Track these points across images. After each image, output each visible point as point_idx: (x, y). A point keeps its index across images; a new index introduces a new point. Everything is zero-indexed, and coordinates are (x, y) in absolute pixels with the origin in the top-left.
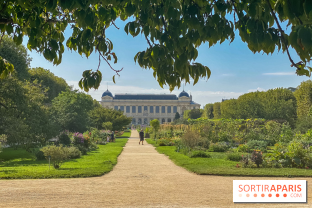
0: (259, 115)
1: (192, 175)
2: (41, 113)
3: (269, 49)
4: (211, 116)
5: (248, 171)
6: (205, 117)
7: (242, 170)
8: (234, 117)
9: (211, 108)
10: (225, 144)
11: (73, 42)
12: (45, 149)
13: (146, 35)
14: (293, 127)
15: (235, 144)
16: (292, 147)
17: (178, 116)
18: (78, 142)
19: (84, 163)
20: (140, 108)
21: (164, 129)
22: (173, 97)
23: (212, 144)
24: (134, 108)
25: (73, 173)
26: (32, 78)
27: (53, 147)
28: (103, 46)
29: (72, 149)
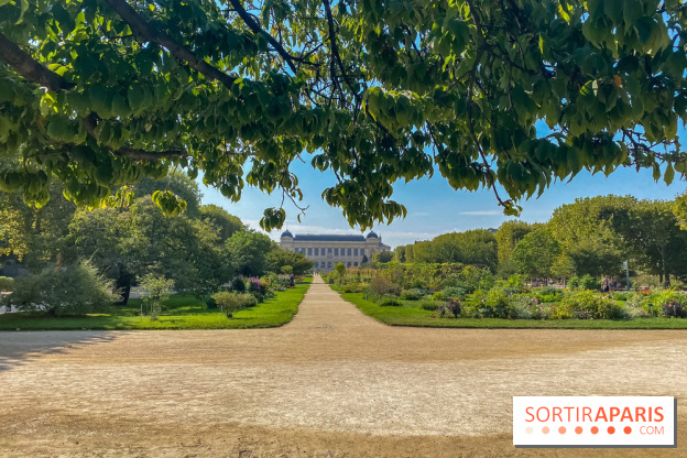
0: (457, 259)
1: (381, 326)
2: (213, 255)
3: (473, 186)
4: (403, 260)
5: (445, 321)
6: (395, 261)
7: (438, 321)
8: (428, 261)
9: (402, 252)
10: (418, 291)
11: (254, 177)
12: (218, 296)
13: (336, 170)
14: (494, 272)
15: (428, 291)
16: (493, 295)
17: (365, 260)
18: (254, 288)
19: (261, 312)
20: (323, 250)
21: (350, 275)
22: (360, 239)
23: (404, 291)
24: (317, 250)
25: (249, 323)
26: (203, 217)
27: (226, 294)
28: (287, 182)
29: (247, 296)
